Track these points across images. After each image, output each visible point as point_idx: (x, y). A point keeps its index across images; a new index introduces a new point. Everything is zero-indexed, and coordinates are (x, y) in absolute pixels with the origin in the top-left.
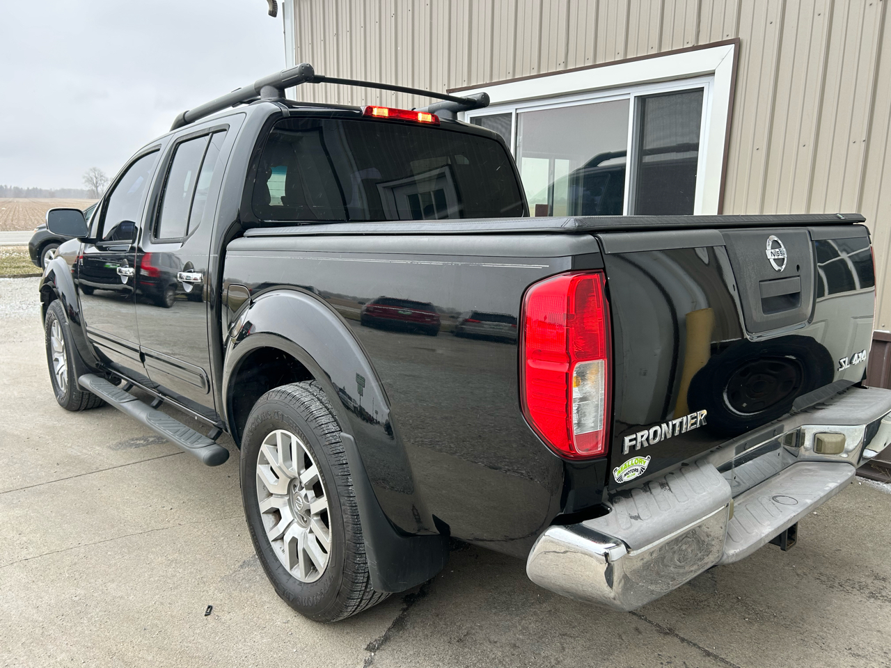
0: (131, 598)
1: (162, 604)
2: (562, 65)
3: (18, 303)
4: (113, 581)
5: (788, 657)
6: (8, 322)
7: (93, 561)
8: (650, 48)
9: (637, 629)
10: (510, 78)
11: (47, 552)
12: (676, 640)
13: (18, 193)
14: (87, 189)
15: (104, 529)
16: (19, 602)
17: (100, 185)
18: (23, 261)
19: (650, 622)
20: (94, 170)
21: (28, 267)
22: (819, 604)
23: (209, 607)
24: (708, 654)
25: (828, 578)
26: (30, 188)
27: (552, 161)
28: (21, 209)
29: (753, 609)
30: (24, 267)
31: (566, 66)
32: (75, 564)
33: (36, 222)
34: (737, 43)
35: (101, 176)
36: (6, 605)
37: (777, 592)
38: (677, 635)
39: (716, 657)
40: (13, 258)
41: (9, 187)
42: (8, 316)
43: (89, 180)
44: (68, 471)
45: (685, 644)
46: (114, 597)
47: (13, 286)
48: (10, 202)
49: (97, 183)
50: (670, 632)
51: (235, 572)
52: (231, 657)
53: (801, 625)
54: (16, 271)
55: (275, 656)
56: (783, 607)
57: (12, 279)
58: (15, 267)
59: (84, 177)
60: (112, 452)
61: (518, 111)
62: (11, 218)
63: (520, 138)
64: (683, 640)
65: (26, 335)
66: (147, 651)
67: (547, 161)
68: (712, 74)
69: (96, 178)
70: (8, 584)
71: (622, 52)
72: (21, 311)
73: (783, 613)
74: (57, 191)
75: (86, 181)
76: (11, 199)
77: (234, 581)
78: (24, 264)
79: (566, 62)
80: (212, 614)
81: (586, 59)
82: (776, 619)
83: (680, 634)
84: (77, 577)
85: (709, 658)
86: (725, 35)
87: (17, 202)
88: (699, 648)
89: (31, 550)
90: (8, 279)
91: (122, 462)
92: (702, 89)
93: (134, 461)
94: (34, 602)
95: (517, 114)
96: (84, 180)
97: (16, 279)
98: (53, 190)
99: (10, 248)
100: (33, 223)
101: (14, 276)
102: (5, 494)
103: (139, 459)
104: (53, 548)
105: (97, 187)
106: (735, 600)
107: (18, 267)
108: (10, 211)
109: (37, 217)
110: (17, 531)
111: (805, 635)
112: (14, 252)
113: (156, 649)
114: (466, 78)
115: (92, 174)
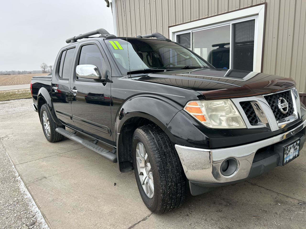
0: (91, 182)
1: (101, 183)
2: (207, 15)
3: (30, 106)
4: (85, 178)
5: (292, 190)
6: (28, 112)
7: (77, 174)
8: (236, 7)
9: (244, 184)
10: (189, 21)
11: (63, 172)
12: (257, 186)
13: (19, 73)
14: (42, 70)
15: (78, 166)
16: (59, 184)
17: (46, 68)
18: (27, 94)
19: (248, 182)
20: (44, 64)
21: (29, 96)
22: (301, 176)
23: (115, 183)
24: (268, 190)
25: (304, 169)
26: (23, 71)
27: (201, 49)
28: (21, 78)
29: (280, 178)
30: (27, 96)
31: (208, 16)
32: (72, 174)
33: (27, 82)
34: (266, 4)
35: (46, 66)
36: (56, 185)
37: (288, 173)
38: (257, 185)
39: (270, 190)
40: (24, 93)
41: (16, 71)
42: (28, 110)
43: (42, 67)
44: (62, 151)
45: (260, 187)
46: (86, 182)
47: (27, 101)
48: (17, 76)
49: (45, 68)
50: (255, 184)
51: (120, 175)
52: (125, 195)
53: (296, 181)
54: (26, 97)
55: (137, 194)
56: (290, 177)
57: (25, 99)
58: (25, 96)
59: (40, 66)
60: (73, 146)
61: (193, 32)
62: (18, 81)
63: (194, 40)
64: (259, 186)
65: (35, 115)
66: (100, 194)
67: (199, 49)
68: (258, 14)
69: (44, 66)
70: (54, 180)
71: (227, 10)
72: (31, 108)
73: (290, 179)
74: (32, 71)
75: (41, 68)
76: (17, 75)
77: (120, 177)
78: (27, 95)
79: (208, 15)
80: (116, 185)
81: (215, 13)
82: (288, 180)
83: (258, 185)
84: (74, 177)
85: (268, 191)
86: (261, 1)
87: (19, 76)
88: (265, 188)
89: (58, 172)
90: (24, 99)
91: (77, 148)
92: (254, 20)
93: (81, 148)
94: (64, 184)
95: (192, 33)
96: (40, 67)
97: (27, 99)
98: (30, 71)
99: (22, 90)
100: (26, 82)
101: (26, 98)
102: (45, 158)
103: (82, 147)
104: (64, 171)
105: (45, 69)
106: (275, 176)
107: (26, 96)
108: (18, 79)
109: (27, 80)
110: (52, 167)
111: (297, 184)
112: (24, 91)
113: (102, 194)
114: (174, 22)
115: (43, 65)
